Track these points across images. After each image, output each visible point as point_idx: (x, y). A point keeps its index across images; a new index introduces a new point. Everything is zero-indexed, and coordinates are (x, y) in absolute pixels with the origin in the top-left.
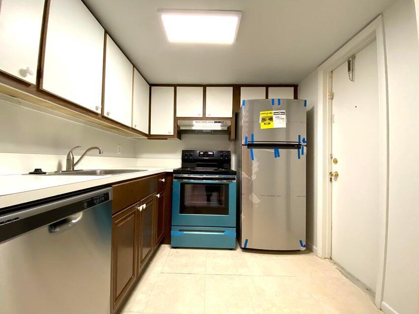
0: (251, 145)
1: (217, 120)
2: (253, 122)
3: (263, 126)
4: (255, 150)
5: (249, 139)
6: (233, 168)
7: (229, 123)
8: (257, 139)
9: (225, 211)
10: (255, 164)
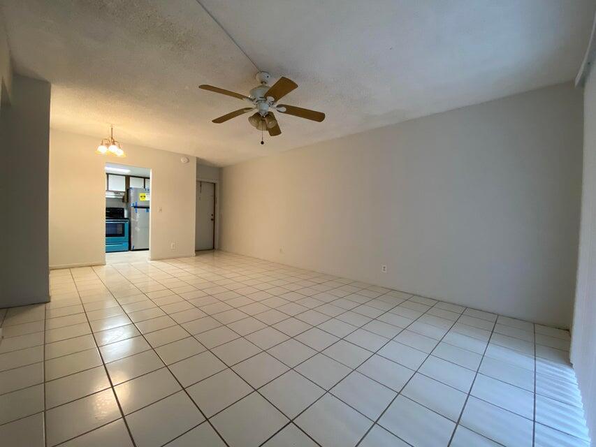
0: (136, 207)
1: (116, 193)
2: (136, 196)
3: (141, 199)
4: (138, 209)
5: (135, 205)
6: (126, 216)
7: (123, 194)
8: (139, 204)
9: (123, 235)
10: (138, 215)
